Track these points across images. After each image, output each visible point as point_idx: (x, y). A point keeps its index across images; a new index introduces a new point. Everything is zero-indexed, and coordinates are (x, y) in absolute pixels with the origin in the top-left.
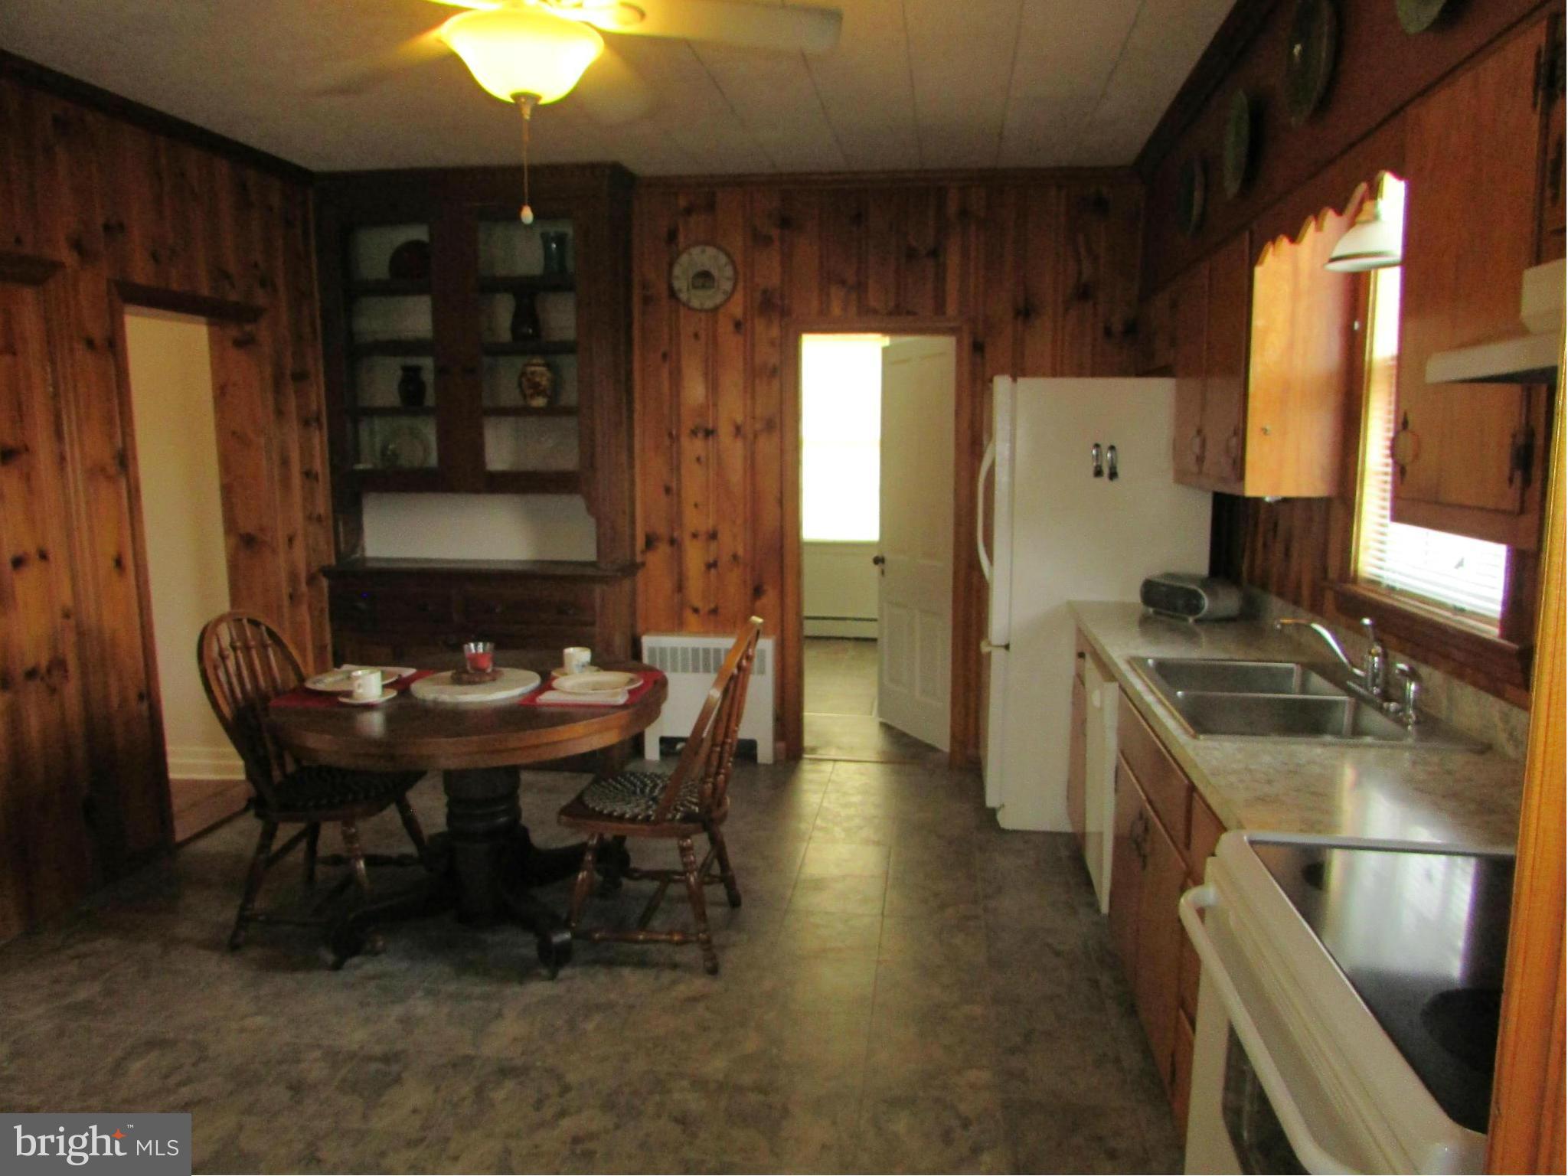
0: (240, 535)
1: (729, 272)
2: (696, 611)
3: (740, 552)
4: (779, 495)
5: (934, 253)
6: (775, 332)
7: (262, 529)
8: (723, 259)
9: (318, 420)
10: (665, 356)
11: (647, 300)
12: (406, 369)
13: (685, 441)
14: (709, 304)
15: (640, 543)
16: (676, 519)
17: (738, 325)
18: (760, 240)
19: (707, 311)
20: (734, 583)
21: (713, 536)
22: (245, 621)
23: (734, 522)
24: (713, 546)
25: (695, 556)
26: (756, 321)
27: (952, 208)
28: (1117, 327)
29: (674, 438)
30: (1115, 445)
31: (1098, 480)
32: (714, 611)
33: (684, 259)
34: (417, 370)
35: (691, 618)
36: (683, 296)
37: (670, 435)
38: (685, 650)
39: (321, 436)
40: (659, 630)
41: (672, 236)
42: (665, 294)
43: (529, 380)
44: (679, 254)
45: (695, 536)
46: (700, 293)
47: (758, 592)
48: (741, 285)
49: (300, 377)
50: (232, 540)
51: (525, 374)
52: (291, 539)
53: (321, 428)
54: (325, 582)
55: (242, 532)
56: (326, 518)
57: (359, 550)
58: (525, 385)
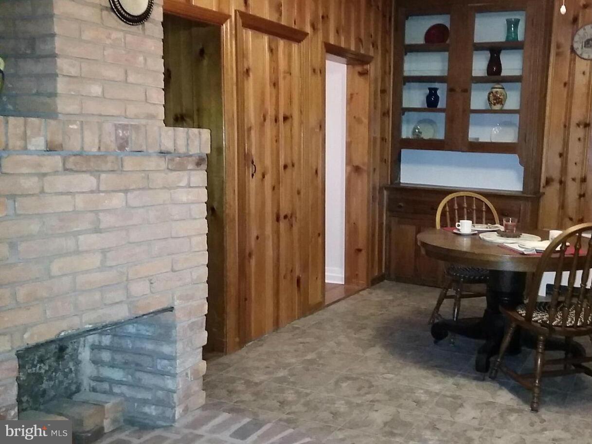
2: (571, 219)
7: (363, 165)
9: (388, 113)
10: (565, 84)
11: (558, 54)
12: (430, 89)
13: (572, 130)
15: (543, 182)
16: (564, 170)
21: (584, 180)
24: (584, 185)
25: (573, 190)
29: (567, 128)
33: (581, 33)
34: (436, 90)
35: (569, 223)
36: (579, 53)
37: (565, 126)
39: (389, 121)
41: (575, 21)
42: (569, 50)
43: (493, 95)
44: (578, 31)
45: (574, 179)
46: (587, 51)
49: (383, 91)
50: (349, 168)
51: (492, 92)
52: (374, 170)
53: (389, 117)
54: (385, 193)
55: (354, 165)
56: (388, 161)
57: (398, 179)
58: (492, 98)
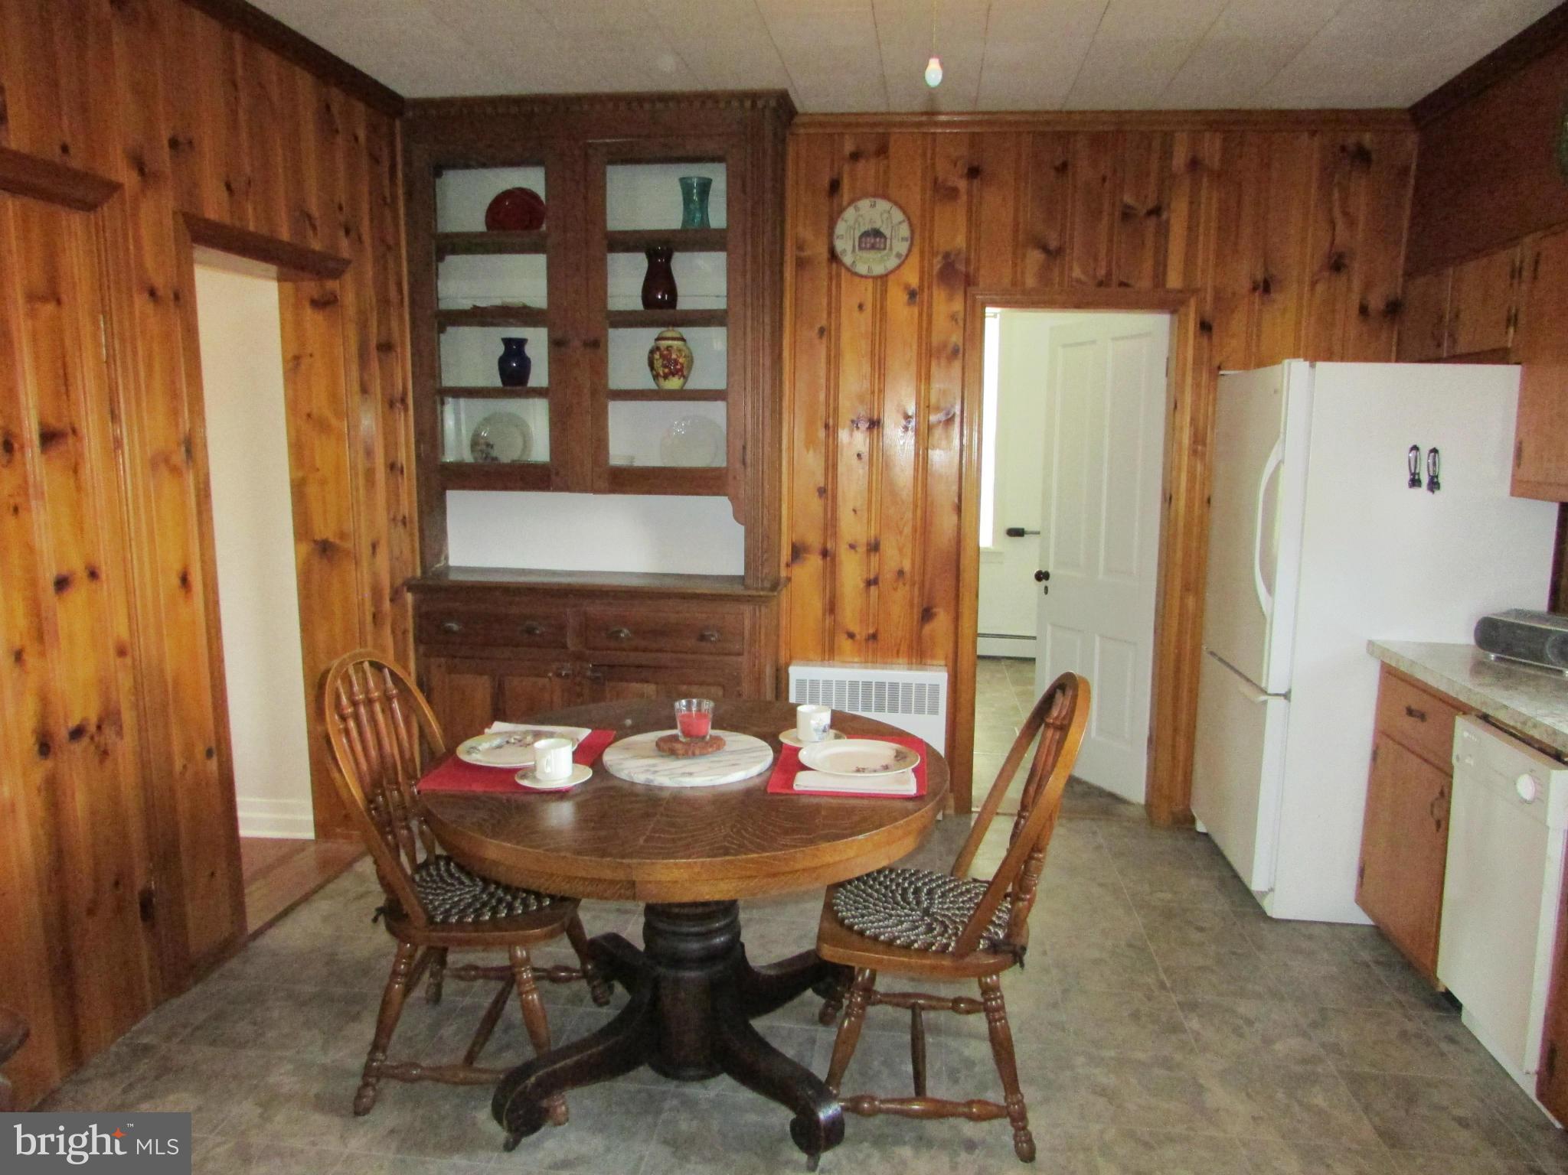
0: (315, 542)
1: (904, 231)
2: (851, 636)
3: (907, 566)
4: (956, 500)
5: (1156, 211)
6: (958, 306)
7: (343, 536)
8: (898, 215)
9: (403, 400)
10: (822, 331)
11: (801, 264)
12: (508, 342)
13: (843, 435)
14: (879, 270)
15: (786, 553)
16: (830, 525)
17: (912, 295)
18: (944, 193)
19: (875, 278)
20: (899, 605)
21: (874, 547)
22: (366, 665)
23: (901, 533)
24: (874, 559)
25: (852, 571)
26: (935, 292)
27: (1180, 159)
28: (1376, 302)
29: (831, 429)
30: (1438, 448)
31: (1415, 491)
32: (874, 637)
33: (850, 214)
34: (521, 343)
35: (846, 644)
36: (847, 260)
37: (827, 426)
38: (840, 684)
39: (406, 420)
40: (807, 660)
41: (835, 187)
42: (824, 254)
43: (662, 356)
44: (841, 210)
45: (852, 547)
46: (866, 255)
47: (927, 615)
48: (916, 250)
49: (386, 347)
50: (305, 548)
51: (658, 348)
52: (374, 547)
53: (406, 410)
54: (409, 597)
55: (318, 537)
56: (411, 522)
57: (443, 558)
58: (658, 363)
